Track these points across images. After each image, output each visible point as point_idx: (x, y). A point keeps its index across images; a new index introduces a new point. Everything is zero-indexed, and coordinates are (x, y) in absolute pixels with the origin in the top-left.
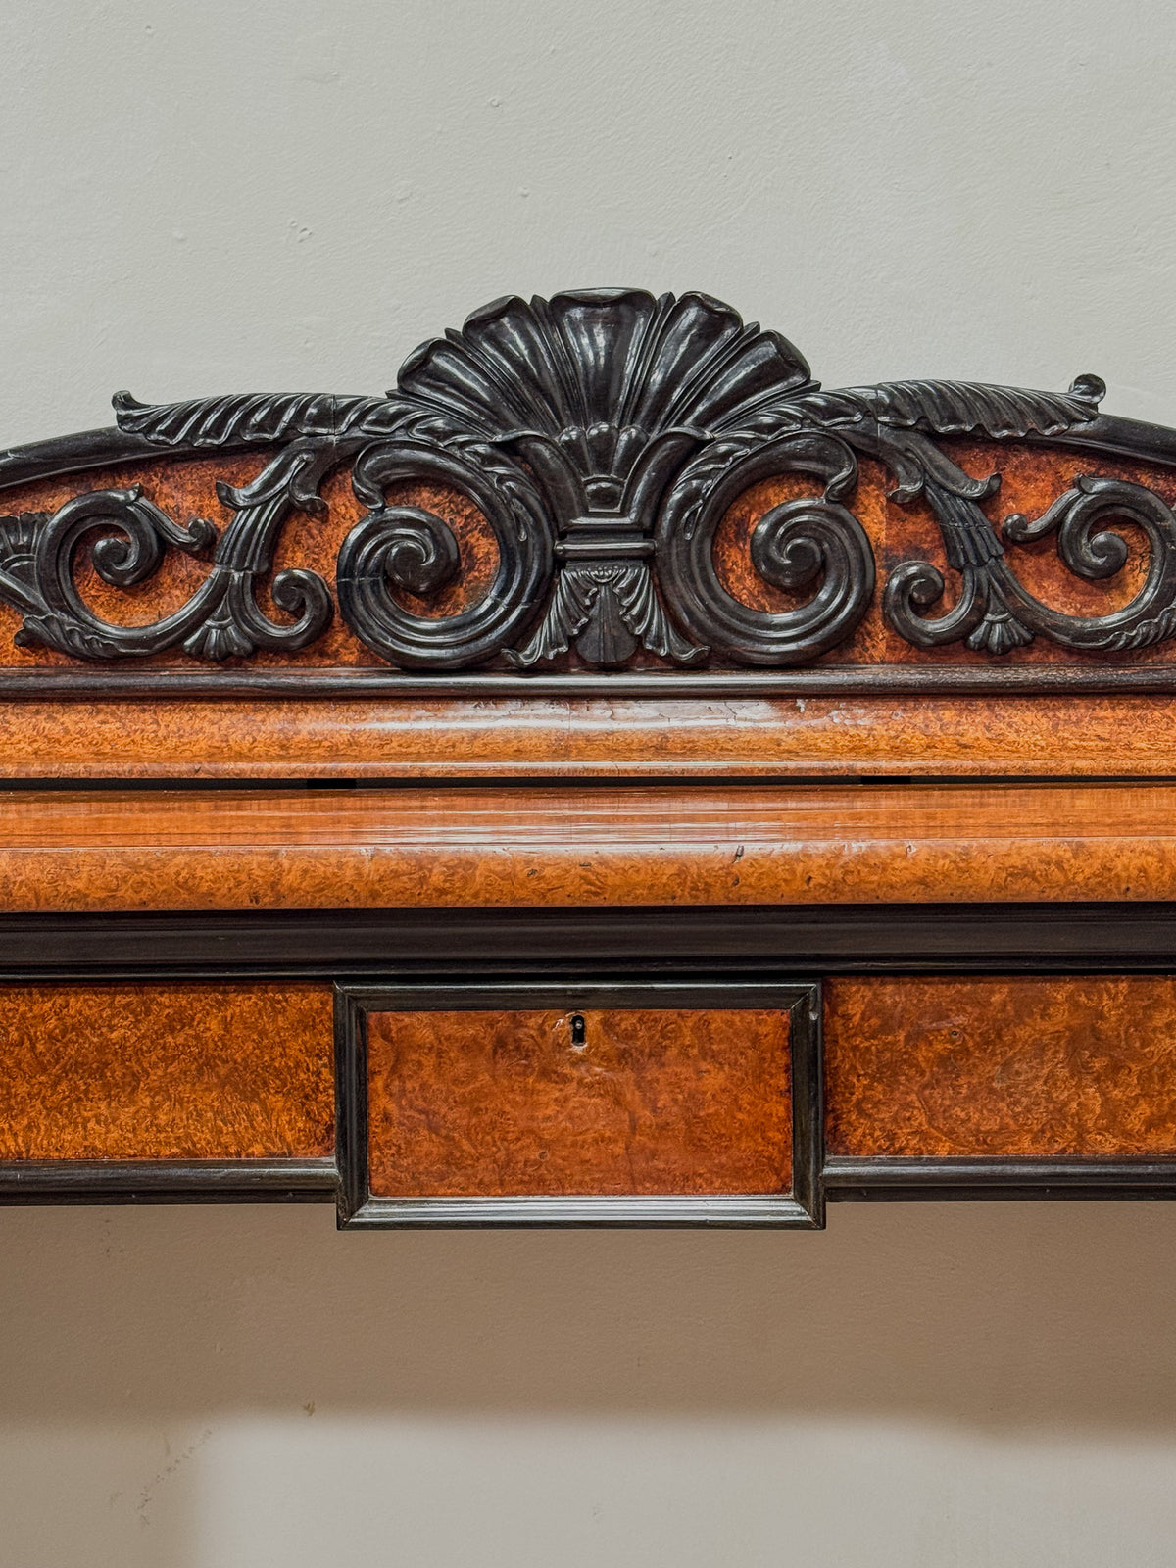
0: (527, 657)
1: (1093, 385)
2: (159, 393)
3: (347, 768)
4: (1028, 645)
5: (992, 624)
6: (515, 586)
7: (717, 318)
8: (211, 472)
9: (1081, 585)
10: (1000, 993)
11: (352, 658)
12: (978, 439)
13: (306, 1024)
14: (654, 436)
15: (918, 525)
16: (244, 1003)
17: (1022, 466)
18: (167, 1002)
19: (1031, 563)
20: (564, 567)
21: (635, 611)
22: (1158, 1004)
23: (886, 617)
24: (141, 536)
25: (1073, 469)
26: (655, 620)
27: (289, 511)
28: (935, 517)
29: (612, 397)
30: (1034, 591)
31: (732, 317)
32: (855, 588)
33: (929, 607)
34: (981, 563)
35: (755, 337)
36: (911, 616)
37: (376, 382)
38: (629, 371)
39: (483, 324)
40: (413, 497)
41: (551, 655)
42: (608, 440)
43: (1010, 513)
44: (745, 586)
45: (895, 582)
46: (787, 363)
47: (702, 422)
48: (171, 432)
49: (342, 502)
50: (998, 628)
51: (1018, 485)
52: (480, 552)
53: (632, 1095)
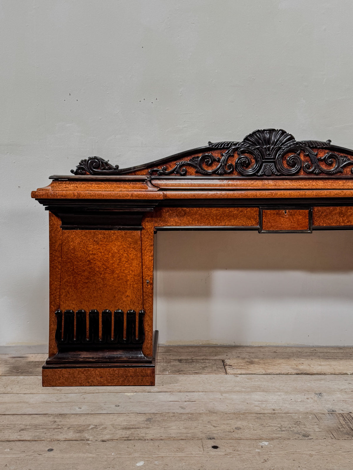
0: (259, 174)
1: (330, 141)
2: (215, 141)
3: (238, 188)
4: (320, 173)
5: (317, 170)
6: (258, 165)
7: (283, 132)
8: (219, 151)
9: (327, 165)
10: (331, 208)
11: (236, 174)
12: (316, 148)
13: (256, 211)
14: (275, 147)
15: (307, 158)
16: (249, 209)
17: (321, 151)
18: (240, 209)
19: (321, 163)
20: (263, 163)
21: (272, 169)
22: (349, 209)
23: (303, 169)
24: (211, 159)
25: (327, 151)
26: (274, 170)
27: (230, 156)
28: (310, 157)
29: (270, 142)
30: (322, 166)
31: (286, 132)
32: (300, 166)
33: (309, 168)
34: (316, 163)
35: (288, 135)
36: (306, 169)
37: (241, 140)
38: (272, 139)
39: (254, 133)
40: (245, 154)
41: (262, 174)
42: (269, 147)
43: (319, 157)
44: (286, 166)
45: (305, 165)
46: (292, 138)
47: (281, 145)
48: (215, 146)
49: (236, 155)
50: (317, 171)
51: (320, 153)
52: (253, 161)
53: (292, 219)
